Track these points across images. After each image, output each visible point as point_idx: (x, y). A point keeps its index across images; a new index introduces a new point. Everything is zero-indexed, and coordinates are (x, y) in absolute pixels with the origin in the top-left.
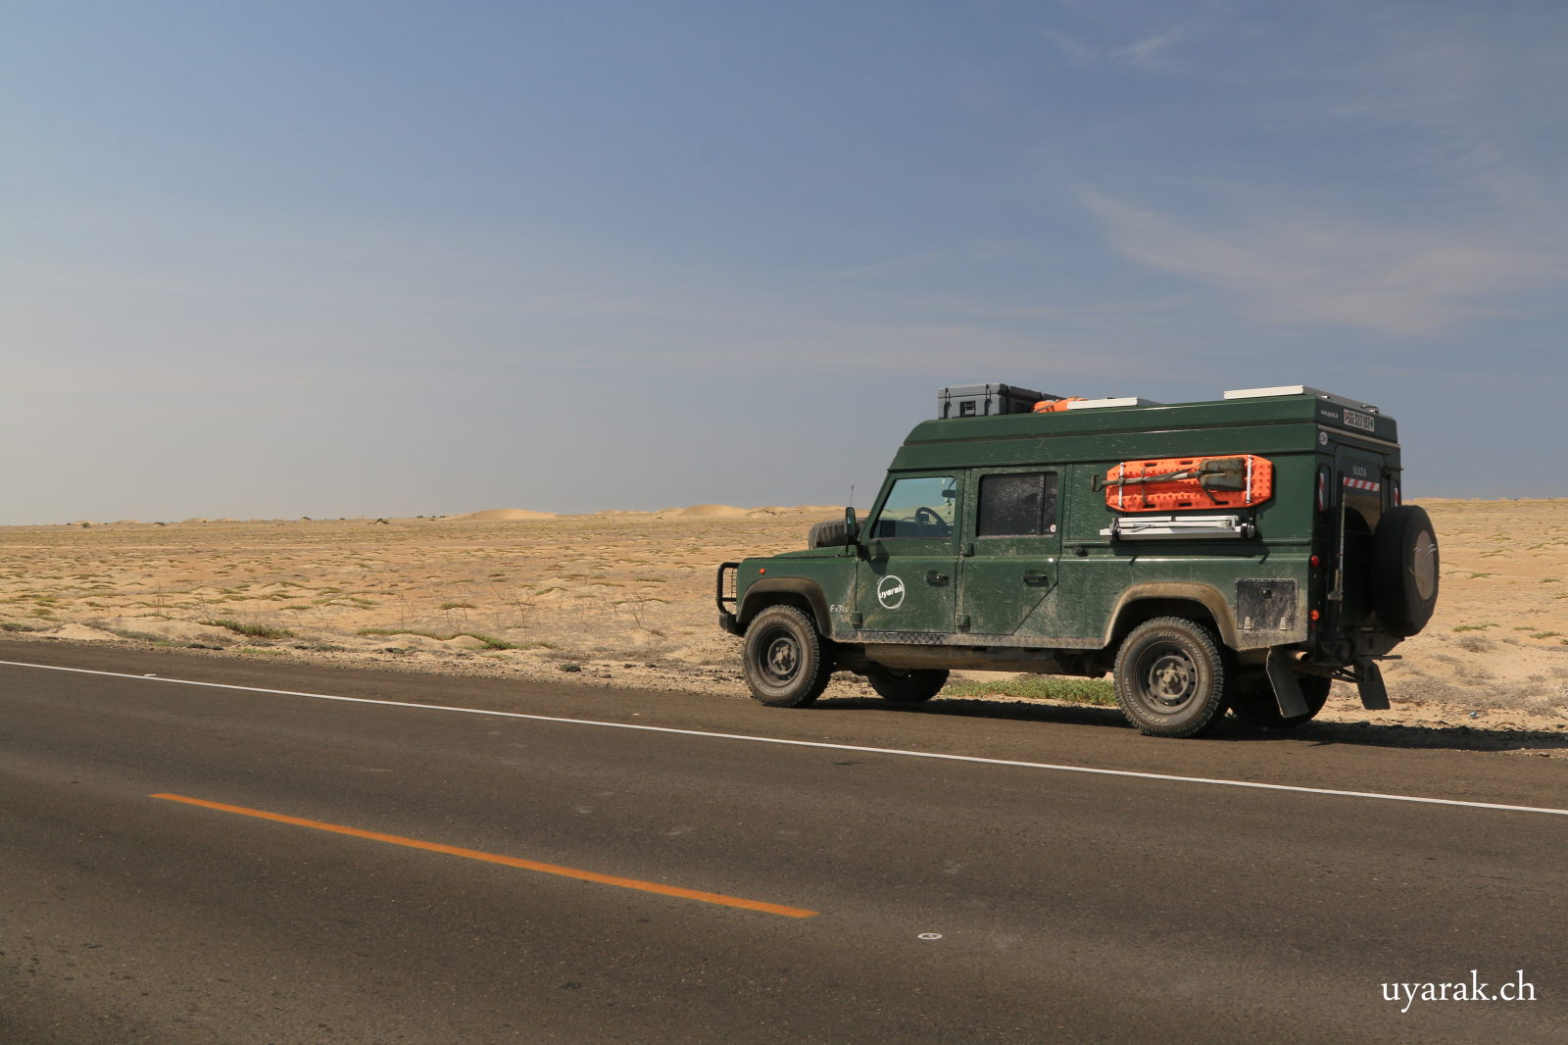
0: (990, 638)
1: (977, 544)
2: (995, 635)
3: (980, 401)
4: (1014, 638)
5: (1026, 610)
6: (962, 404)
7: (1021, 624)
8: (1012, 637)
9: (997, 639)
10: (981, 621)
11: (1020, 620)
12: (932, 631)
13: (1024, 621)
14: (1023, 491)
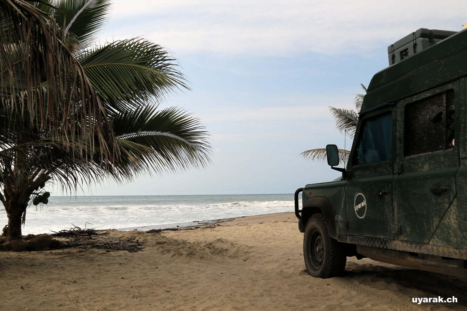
0: (414, 246)
1: (405, 162)
2: (417, 243)
3: (410, 46)
4: (430, 247)
5: (436, 221)
6: (401, 52)
7: (434, 234)
8: (428, 246)
9: (418, 247)
10: (408, 230)
11: (432, 230)
12: (382, 237)
13: (435, 231)
14: (433, 112)
